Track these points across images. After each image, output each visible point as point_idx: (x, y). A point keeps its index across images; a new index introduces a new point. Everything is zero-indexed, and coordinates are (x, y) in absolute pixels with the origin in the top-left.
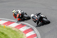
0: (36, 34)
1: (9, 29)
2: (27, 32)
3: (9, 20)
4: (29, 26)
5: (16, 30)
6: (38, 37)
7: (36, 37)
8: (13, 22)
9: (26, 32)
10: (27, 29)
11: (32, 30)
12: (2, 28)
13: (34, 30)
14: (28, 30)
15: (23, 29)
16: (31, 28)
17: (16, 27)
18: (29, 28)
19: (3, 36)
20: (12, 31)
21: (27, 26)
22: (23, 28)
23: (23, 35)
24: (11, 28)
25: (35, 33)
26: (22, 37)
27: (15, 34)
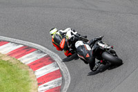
0: (60, 70)
2: (38, 65)
4: (42, 52)
5: (12, 60)
7: (61, 78)
8: (4, 41)
9: (36, 65)
10: (39, 58)
11: (49, 60)
16: (48, 56)
17: (11, 54)
18: (43, 55)
20: (1, 64)
21: (38, 52)
22: (28, 57)
23: (27, 73)
25: (58, 68)
26: (25, 79)
27: (9, 72)
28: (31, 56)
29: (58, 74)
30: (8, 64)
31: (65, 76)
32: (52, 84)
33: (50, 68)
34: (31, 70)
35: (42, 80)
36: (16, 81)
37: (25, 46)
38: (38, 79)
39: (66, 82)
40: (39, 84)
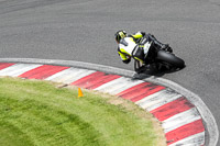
0: (201, 120)
1: (99, 101)
3: (97, 66)
5: (126, 104)
6: (211, 134)
7: (203, 133)
8: (113, 74)
9: (164, 112)
10: (169, 100)
11: (185, 104)
12: (69, 100)
13: (193, 106)
14: (171, 108)
15: (152, 103)
16: (183, 98)
17: (124, 95)
18: (176, 97)
19: (76, 128)
20: (109, 110)
21: (168, 92)
22: (151, 100)
23: (150, 125)
24: (104, 96)
25: (199, 118)
26: (146, 134)
27: (122, 122)
28: (156, 98)
29: (199, 126)
30: (120, 110)
31: (209, 129)
32: (189, 142)
33: (185, 118)
34: (156, 119)
35: (173, 136)
36: (133, 137)
37: (146, 81)
38: (167, 135)
39: (211, 140)
40: (168, 143)
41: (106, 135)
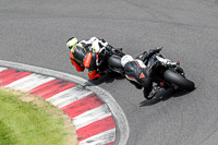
0: (112, 117)
1: (10, 98)
2: (79, 109)
3: (8, 64)
5: (37, 101)
6: (121, 130)
7: (114, 130)
8: (24, 71)
9: (75, 109)
10: (80, 97)
11: (95, 101)
13: (103, 103)
14: (81, 104)
15: (63, 100)
16: (94, 95)
17: (35, 92)
20: (20, 107)
21: (79, 89)
22: (62, 97)
25: (110, 114)
26: (57, 131)
27: (33, 119)
29: (109, 123)
30: (31, 107)
31: (120, 126)
32: (100, 138)
33: (96, 114)
34: (67, 116)
35: (84, 133)
36: (44, 134)
37: (57, 78)
38: (78, 132)
39: (122, 136)
40: (80, 139)
41: (18, 132)
